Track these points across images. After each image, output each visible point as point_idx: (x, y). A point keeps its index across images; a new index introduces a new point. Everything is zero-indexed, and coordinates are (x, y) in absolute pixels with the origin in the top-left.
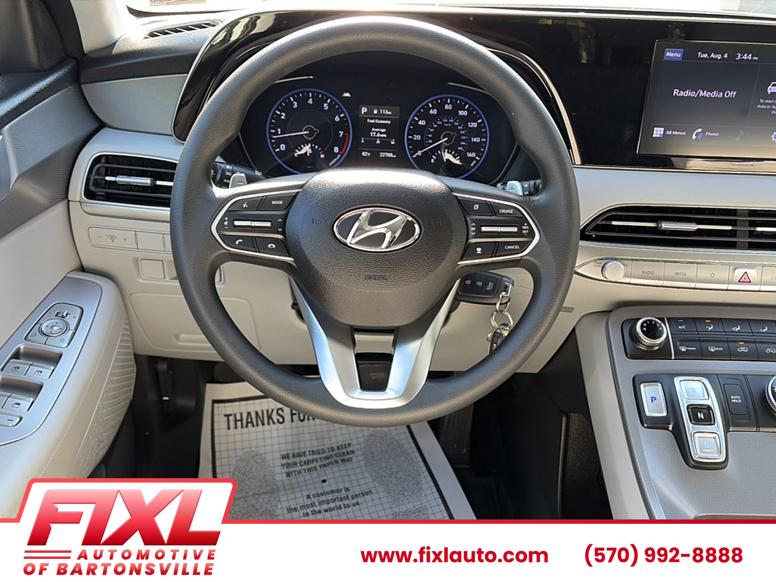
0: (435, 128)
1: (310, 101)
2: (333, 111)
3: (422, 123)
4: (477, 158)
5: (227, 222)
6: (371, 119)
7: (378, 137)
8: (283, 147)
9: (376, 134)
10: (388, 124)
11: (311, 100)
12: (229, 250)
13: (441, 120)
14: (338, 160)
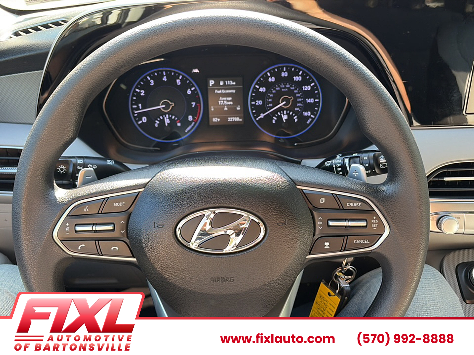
0: (274, 93)
1: (165, 79)
2: (185, 85)
3: (262, 90)
4: (312, 116)
5: (68, 228)
6: (219, 89)
7: (225, 105)
8: (144, 120)
9: (224, 102)
10: (233, 93)
11: (165, 77)
12: (72, 255)
13: (279, 86)
14: (193, 127)
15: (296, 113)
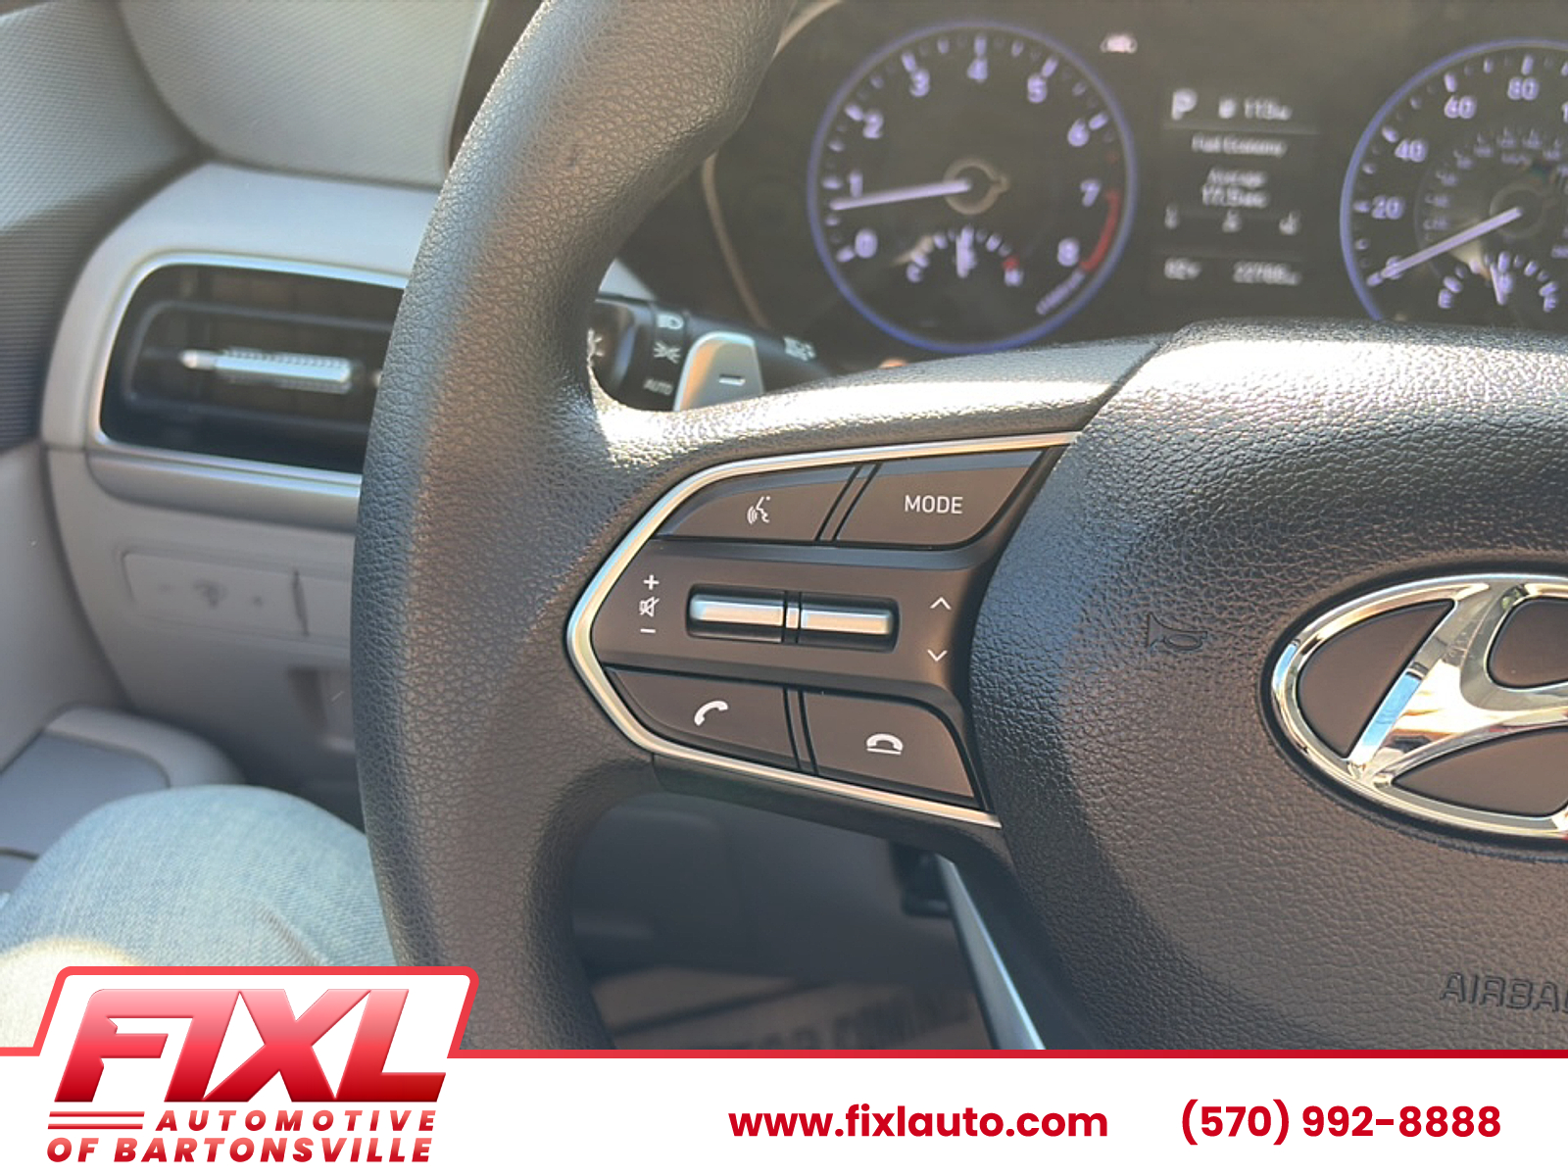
0: (1464, 171)
1: (978, 71)
2: (1064, 106)
3: (1411, 151)
5: (654, 601)
6: (1210, 135)
7: (1229, 208)
8: (866, 243)
9: (1225, 196)
10: (1270, 156)
11: (981, 64)
12: (653, 754)
13: (1490, 143)
15: (1556, 269)
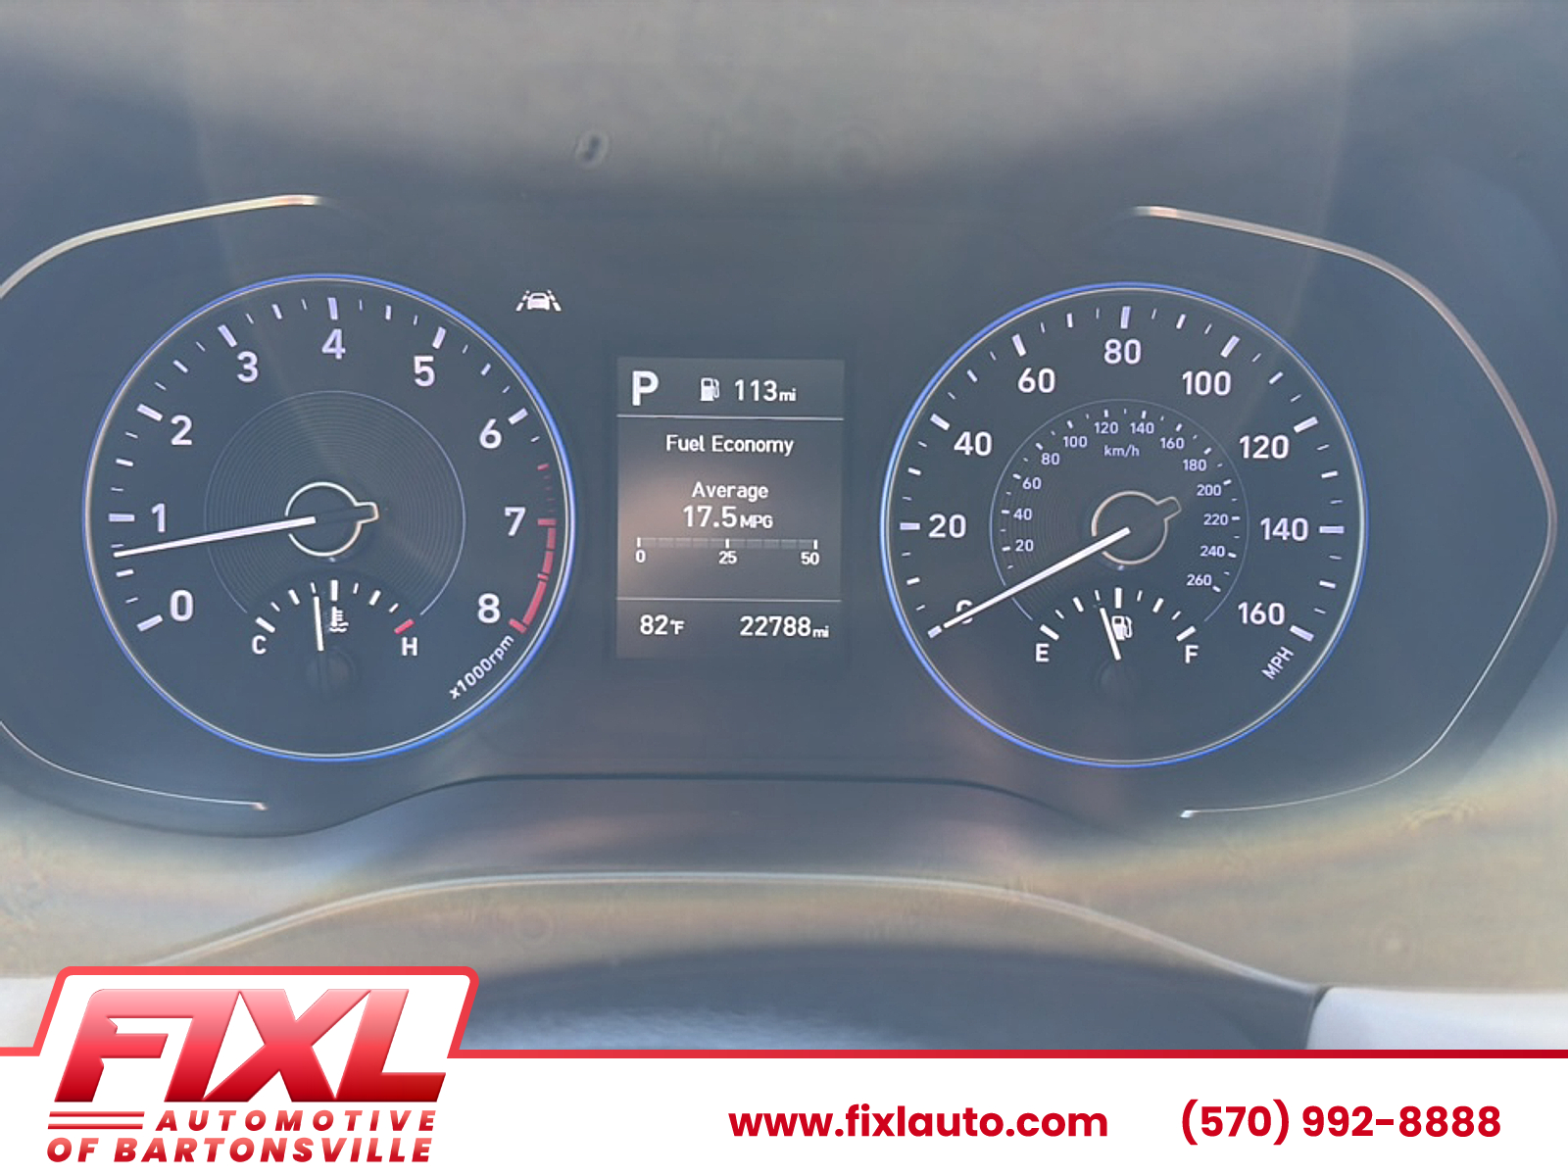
0: (1051, 469)
1: (334, 345)
2: (466, 394)
3: (974, 444)
4: (1299, 632)
6: (688, 430)
7: (724, 533)
8: (182, 604)
9: (716, 515)
11: (337, 333)
14: (500, 668)
15: (1194, 606)
